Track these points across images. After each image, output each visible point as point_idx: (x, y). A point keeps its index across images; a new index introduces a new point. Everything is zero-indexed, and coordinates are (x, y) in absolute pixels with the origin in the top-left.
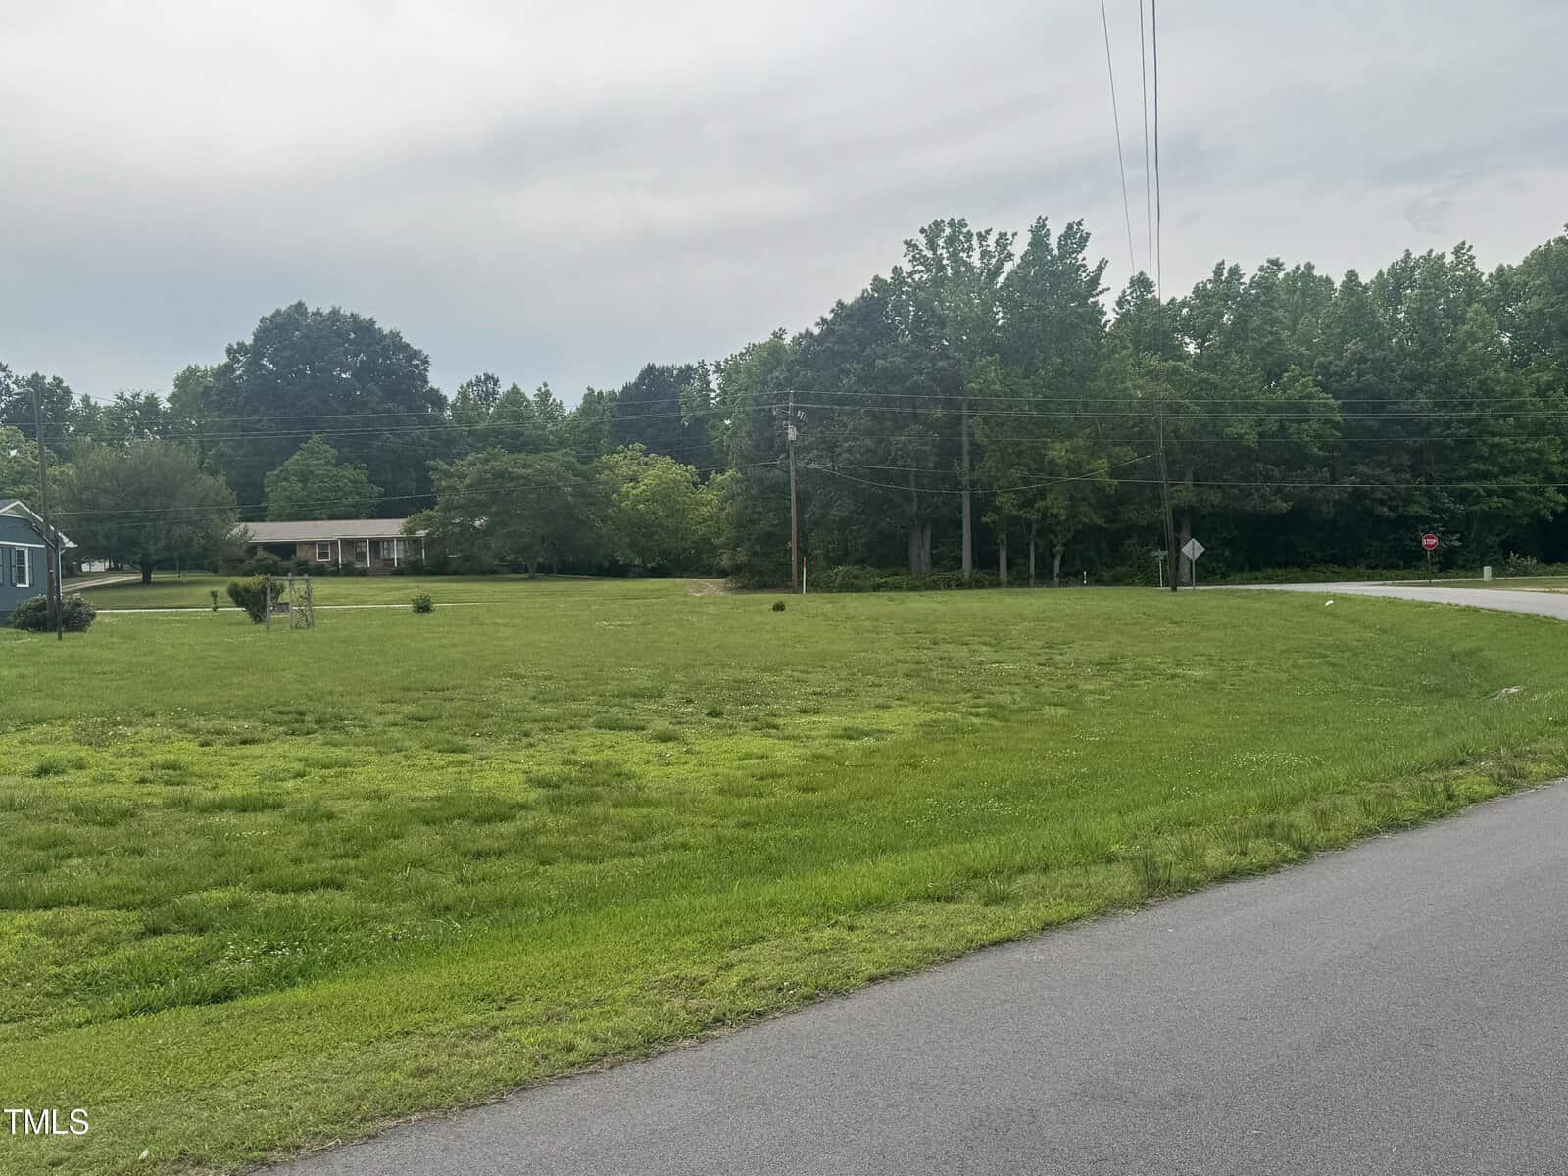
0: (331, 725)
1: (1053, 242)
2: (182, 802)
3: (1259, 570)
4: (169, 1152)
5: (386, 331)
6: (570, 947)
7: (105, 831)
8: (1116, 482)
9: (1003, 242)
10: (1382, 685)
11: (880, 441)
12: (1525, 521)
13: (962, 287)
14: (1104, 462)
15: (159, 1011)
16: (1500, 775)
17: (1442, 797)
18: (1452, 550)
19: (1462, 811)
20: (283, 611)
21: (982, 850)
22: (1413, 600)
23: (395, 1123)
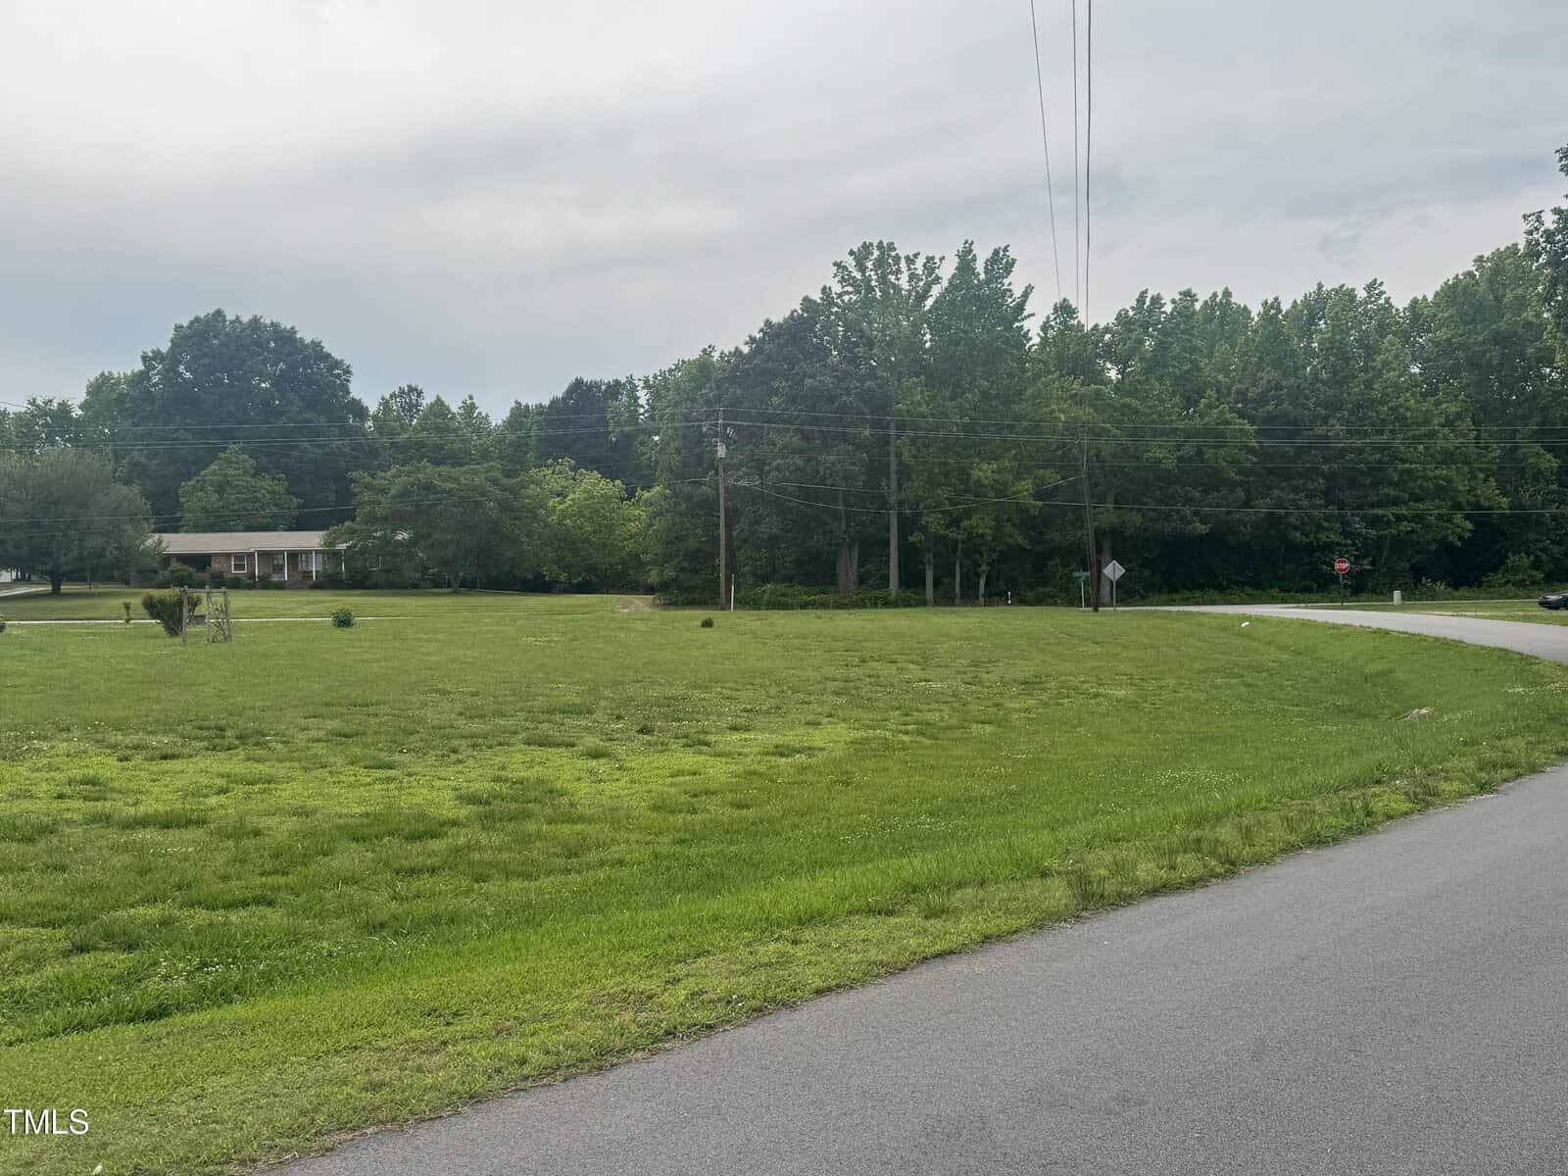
0: (254, 740)
1: (980, 267)
2: (103, 818)
3: (1177, 591)
4: (123, 1167)
5: (308, 340)
6: (513, 963)
7: (24, 847)
8: (1040, 503)
9: (930, 266)
10: (1297, 705)
11: (809, 460)
12: (1433, 547)
13: (890, 309)
14: (1028, 484)
15: (91, 1029)
16: (1414, 792)
17: (1361, 814)
18: (1362, 574)
19: (1380, 828)
20: (198, 624)
21: (919, 865)
22: (1326, 623)
23: (351, 1136)
